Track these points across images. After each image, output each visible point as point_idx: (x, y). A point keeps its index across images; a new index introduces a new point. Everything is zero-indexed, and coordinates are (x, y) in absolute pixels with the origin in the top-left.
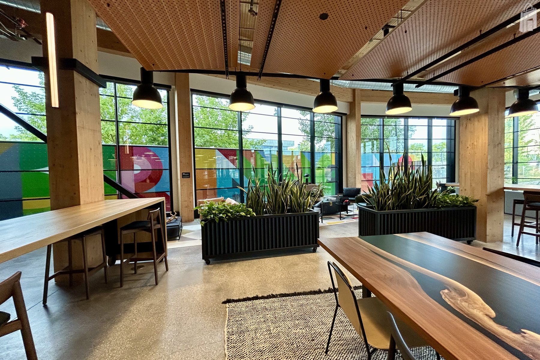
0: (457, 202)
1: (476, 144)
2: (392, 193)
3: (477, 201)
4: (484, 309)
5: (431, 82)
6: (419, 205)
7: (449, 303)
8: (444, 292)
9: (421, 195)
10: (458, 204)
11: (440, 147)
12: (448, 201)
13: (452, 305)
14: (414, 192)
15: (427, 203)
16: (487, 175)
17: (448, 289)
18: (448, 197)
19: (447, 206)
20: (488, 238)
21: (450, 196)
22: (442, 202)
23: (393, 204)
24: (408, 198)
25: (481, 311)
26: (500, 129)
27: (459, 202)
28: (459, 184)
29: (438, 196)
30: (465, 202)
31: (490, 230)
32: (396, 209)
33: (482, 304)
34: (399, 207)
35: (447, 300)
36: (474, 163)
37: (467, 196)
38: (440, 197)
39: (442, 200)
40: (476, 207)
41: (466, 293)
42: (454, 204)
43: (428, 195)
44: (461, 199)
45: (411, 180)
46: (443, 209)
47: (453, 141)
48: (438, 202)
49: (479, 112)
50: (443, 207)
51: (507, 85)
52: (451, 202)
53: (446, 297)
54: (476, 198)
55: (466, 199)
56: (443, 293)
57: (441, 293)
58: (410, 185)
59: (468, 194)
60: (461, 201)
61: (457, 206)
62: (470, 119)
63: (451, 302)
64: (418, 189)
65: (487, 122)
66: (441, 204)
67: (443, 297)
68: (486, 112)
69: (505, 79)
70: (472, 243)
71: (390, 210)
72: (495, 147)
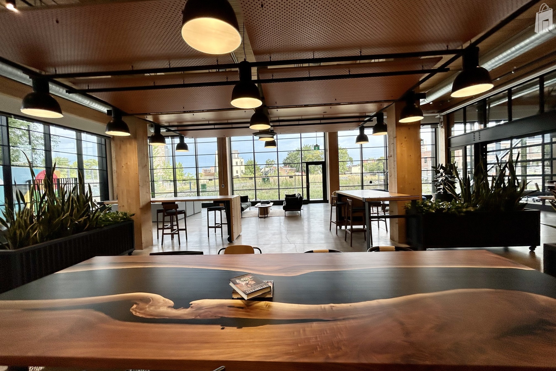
0: (118, 219)
1: (129, 164)
2: (38, 219)
3: (134, 215)
4: (166, 302)
5: (84, 93)
6: (78, 228)
7: (141, 316)
8: (133, 308)
9: (81, 217)
10: (119, 220)
11: (89, 164)
12: (110, 218)
13: (144, 316)
14: (71, 215)
15: (88, 225)
16: (139, 192)
17: (136, 304)
18: (110, 215)
19: (109, 225)
20: (144, 245)
21: (111, 214)
22: (104, 221)
23: (41, 235)
24: (63, 224)
25: (165, 306)
26: (145, 154)
27: (120, 219)
28: (117, 201)
29: (100, 215)
30: (125, 217)
31: (144, 238)
32: (46, 240)
33: (163, 300)
34: (50, 237)
35: (138, 314)
36: (129, 181)
37: (126, 212)
38: (101, 217)
39: (104, 219)
40: (133, 221)
41: (151, 299)
42: (115, 221)
43: (89, 216)
44: (121, 215)
45: (66, 200)
46: (105, 228)
47: (104, 159)
48: (100, 222)
49: (129, 136)
50: (105, 226)
51: (148, 119)
52: (113, 219)
53: (136, 311)
54: (132, 213)
55: (125, 214)
56: (133, 310)
57: (131, 310)
58: (65, 207)
59: (126, 210)
60: (121, 217)
61: (118, 223)
62: (123, 141)
63: (142, 314)
64: (75, 210)
65: (136, 146)
66: (103, 224)
67: (134, 313)
68: (134, 137)
69: (146, 114)
70: (133, 253)
71: (37, 243)
72: (143, 168)
